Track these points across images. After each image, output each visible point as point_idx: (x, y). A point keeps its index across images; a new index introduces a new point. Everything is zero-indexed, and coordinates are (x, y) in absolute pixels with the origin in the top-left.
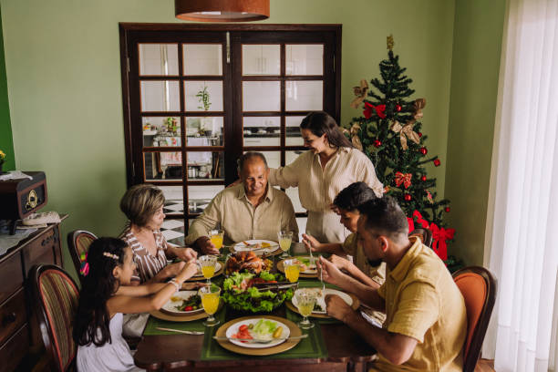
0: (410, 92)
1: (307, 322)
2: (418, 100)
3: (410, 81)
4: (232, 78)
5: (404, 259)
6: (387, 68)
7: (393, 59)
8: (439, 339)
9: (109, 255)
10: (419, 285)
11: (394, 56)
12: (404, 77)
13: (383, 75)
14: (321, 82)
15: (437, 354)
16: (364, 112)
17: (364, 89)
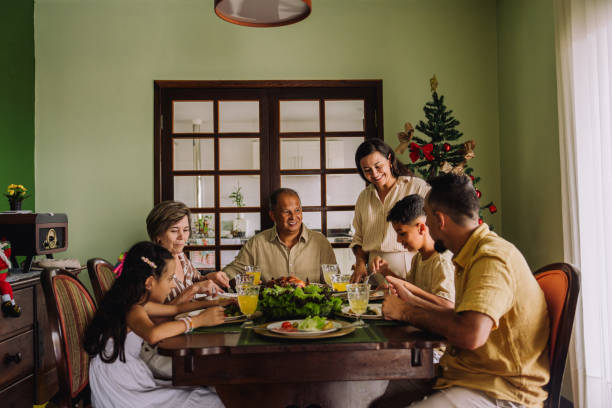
0: (455, 135)
1: (362, 322)
2: (467, 143)
3: (458, 123)
4: (270, 135)
6: (431, 111)
7: (438, 101)
8: (517, 334)
9: (147, 260)
10: (488, 260)
11: (439, 98)
12: (451, 118)
13: (428, 116)
16: (411, 156)
17: (409, 133)
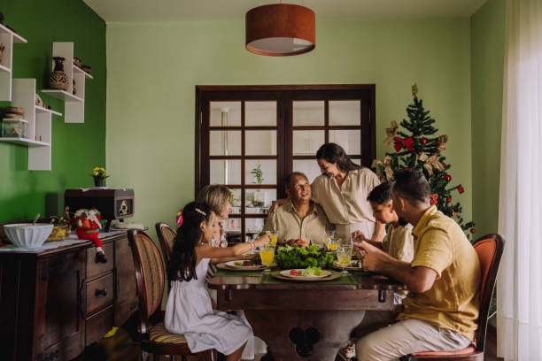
0: (432, 131)
2: (440, 137)
3: (434, 121)
5: (423, 218)
6: (413, 111)
7: (418, 104)
8: (456, 281)
9: (199, 211)
10: (434, 231)
11: (419, 101)
12: (428, 117)
13: (410, 116)
14: (359, 131)
15: (456, 295)
16: (395, 147)
17: (395, 129)
